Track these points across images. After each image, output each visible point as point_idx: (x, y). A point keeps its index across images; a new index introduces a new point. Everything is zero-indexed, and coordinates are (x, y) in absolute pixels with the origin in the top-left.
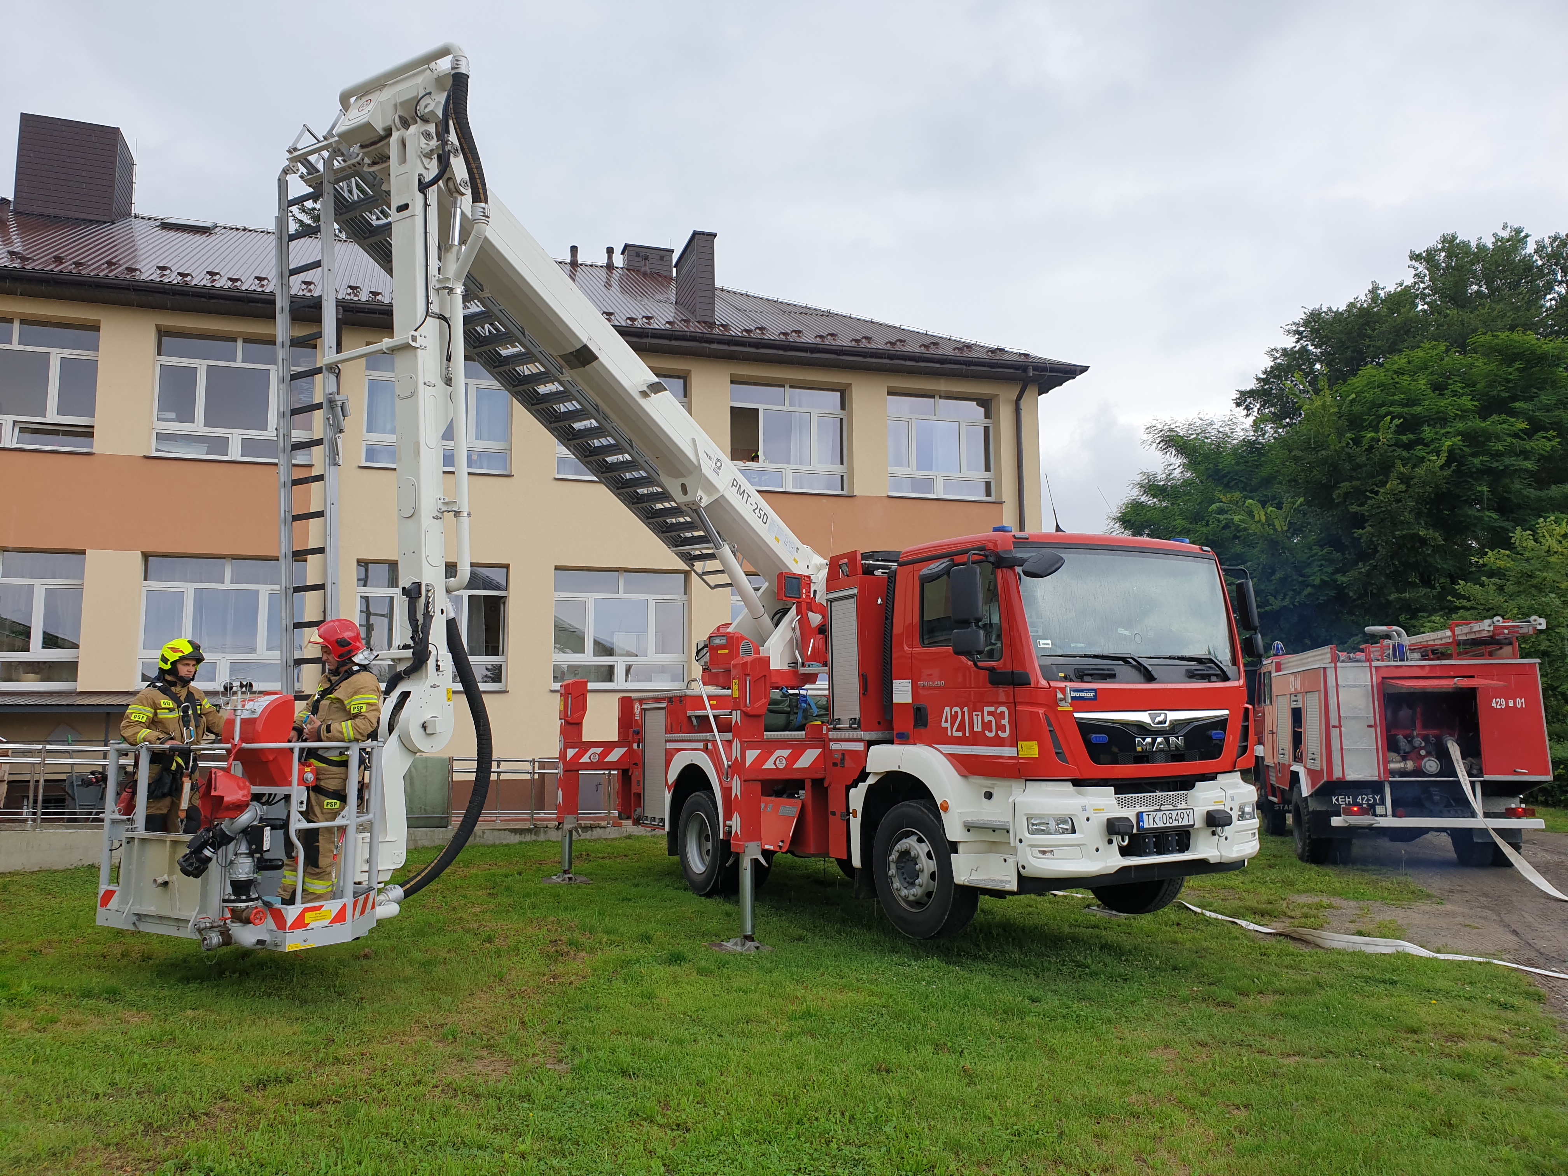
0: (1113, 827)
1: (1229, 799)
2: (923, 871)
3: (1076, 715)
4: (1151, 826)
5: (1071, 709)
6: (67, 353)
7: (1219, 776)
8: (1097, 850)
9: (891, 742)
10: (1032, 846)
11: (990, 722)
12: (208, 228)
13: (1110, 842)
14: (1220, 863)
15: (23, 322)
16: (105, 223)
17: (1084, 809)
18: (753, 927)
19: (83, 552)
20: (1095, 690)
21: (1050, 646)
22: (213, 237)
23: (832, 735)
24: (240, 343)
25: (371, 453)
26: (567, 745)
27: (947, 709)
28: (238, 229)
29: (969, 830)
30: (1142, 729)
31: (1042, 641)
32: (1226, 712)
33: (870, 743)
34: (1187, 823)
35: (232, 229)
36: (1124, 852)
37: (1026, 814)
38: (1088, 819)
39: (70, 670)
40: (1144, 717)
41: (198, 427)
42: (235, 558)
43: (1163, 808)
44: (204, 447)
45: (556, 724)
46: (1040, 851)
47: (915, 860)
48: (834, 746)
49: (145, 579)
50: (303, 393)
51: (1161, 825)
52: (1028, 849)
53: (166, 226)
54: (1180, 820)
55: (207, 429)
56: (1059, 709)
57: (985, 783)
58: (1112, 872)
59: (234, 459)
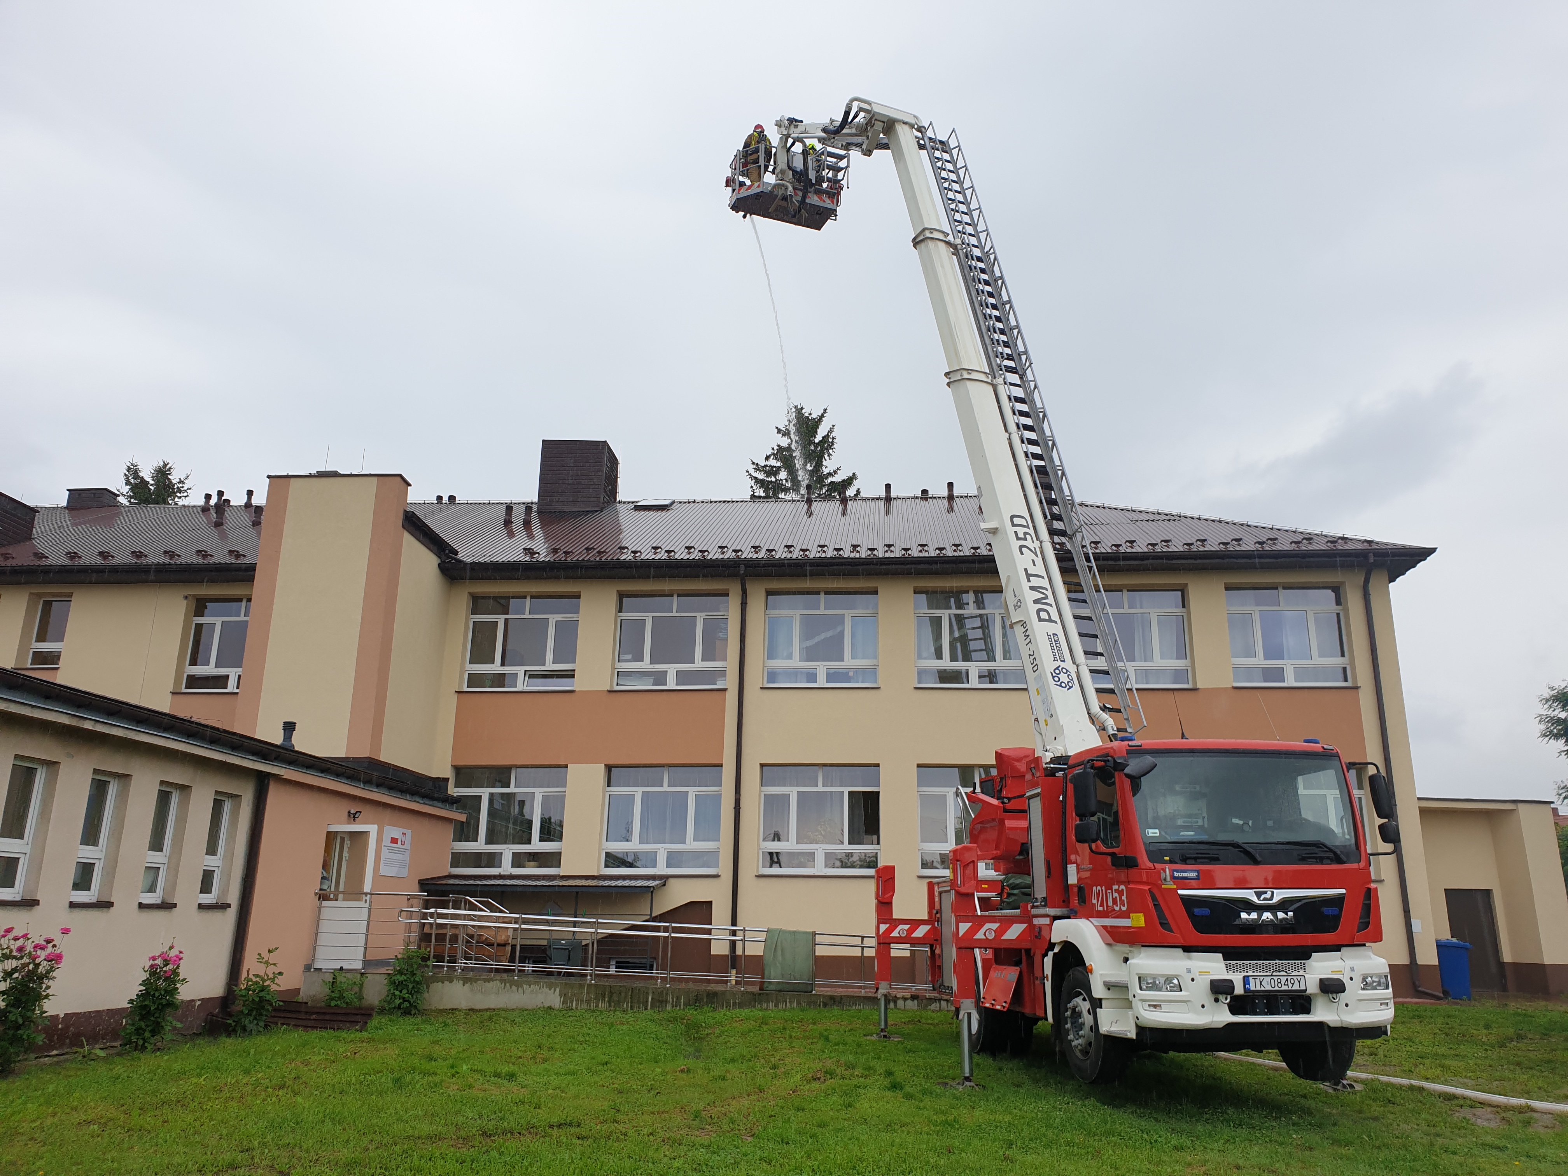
0: (1220, 988)
1: (1348, 969)
2: (1084, 1024)
3: (1180, 892)
4: (1258, 988)
5: (1175, 887)
6: (560, 617)
7: (1344, 949)
8: (1203, 1006)
9: (1069, 917)
10: (1143, 1000)
11: (1116, 897)
12: (667, 506)
13: (1217, 1000)
14: (1342, 1028)
15: (532, 597)
16: (597, 511)
17: (1189, 971)
18: (971, 1070)
19: (566, 767)
20: (1198, 871)
21: (1158, 835)
22: (670, 512)
23: (1034, 912)
24: (675, 597)
25: (772, 676)
26: (880, 921)
27: (1094, 888)
28: (689, 502)
29: (1109, 989)
30: (1249, 906)
31: (1150, 831)
32: (1343, 891)
33: (1056, 918)
34: (1298, 989)
35: (685, 502)
36: (1234, 1011)
37: (1137, 974)
38: (1193, 980)
39: (553, 859)
40: (1249, 895)
41: (645, 665)
42: (671, 766)
43: (1274, 974)
44: (651, 680)
45: (873, 902)
46: (1150, 1005)
47: (1080, 1015)
48: (1037, 921)
49: (609, 786)
50: (721, 632)
51: (1269, 988)
52: (1140, 1003)
53: (639, 508)
54: (1290, 985)
55: (652, 666)
56: (1163, 886)
57: (1124, 948)
58: (1221, 1026)
59: (671, 688)
